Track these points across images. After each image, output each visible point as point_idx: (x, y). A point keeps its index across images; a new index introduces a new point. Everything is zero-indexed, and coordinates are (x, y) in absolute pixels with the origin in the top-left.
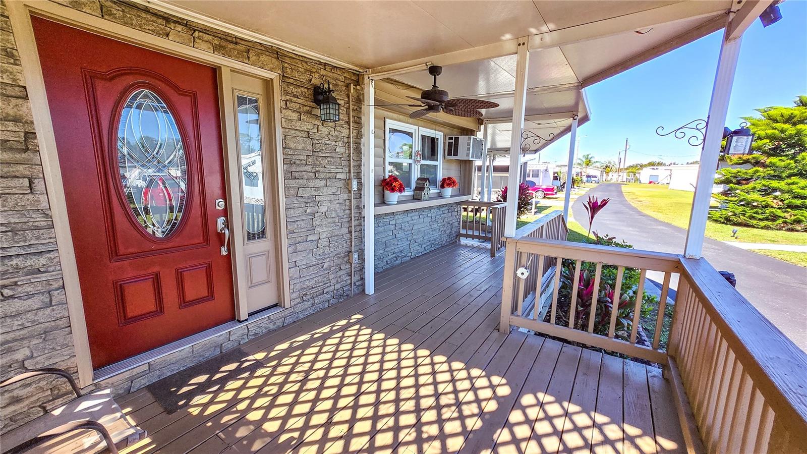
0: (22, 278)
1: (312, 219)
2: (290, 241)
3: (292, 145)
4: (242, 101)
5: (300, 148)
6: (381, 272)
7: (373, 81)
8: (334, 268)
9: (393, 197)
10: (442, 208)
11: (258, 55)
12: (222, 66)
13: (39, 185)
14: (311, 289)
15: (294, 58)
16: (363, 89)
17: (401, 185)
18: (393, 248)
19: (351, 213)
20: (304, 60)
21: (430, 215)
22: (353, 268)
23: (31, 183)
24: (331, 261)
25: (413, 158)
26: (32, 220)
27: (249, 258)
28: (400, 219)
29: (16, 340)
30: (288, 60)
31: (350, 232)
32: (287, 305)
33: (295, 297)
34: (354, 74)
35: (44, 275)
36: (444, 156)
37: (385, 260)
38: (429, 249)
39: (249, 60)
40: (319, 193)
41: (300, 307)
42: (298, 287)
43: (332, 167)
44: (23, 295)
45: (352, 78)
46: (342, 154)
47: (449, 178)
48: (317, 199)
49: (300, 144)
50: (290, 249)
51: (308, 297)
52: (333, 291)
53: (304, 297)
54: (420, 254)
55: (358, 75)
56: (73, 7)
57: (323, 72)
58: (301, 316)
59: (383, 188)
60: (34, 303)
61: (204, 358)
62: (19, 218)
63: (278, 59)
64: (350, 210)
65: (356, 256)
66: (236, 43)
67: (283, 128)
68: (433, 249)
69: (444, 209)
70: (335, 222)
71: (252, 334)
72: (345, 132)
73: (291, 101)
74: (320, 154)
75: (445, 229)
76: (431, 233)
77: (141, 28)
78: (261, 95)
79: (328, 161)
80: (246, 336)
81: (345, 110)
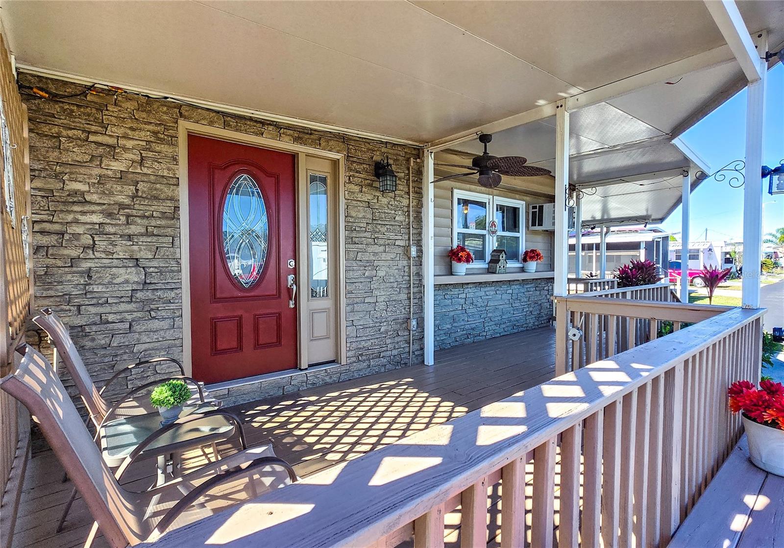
0: (161, 305)
1: (370, 282)
2: (348, 302)
3: (353, 214)
4: (313, 179)
5: (360, 216)
6: (449, 349)
7: (433, 154)
8: (391, 333)
9: (461, 268)
10: (526, 284)
11: (327, 141)
12: (299, 153)
13: (177, 243)
14: (366, 350)
15: (358, 141)
16: (423, 162)
17: (469, 255)
18: (462, 323)
19: (410, 280)
20: (367, 141)
21: (510, 291)
22: (411, 336)
23: (173, 240)
24: (388, 325)
25: (487, 228)
26: (171, 265)
27: (312, 313)
28: (471, 292)
29: (153, 349)
30: (353, 143)
31: (409, 299)
32: (344, 362)
33: (351, 356)
34: (415, 149)
35: (172, 305)
36: (527, 227)
37: (453, 335)
38: (510, 330)
39: (320, 146)
40: (378, 258)
41: (356, 366)
42: (354, 345)
43: (391, 234)
44: (160, 317)
45: (413, 152)
46: (402, 222)
47: (533, 251)
48: (376, 263)
49: (360, 213)
50: (348, 308)
51: (364, 358)
52: (390, 357)
53: (360, 357)
54: (498, 335)
55: (419, 149)
56: (209, 125)
57: (383, 150)
58: (356, 375)
59: (451, 258)
60: (165, 324)
61: (269, 396)
62: (164, 263)
63: (344, 142)
64: (410, 276)
65: (414, 323)
66: (311, 134)
67: (346, 199)
68: (516, 331)
69: (529, 286)
70: (393, 287)
71: (311, 383)
72: (405, 202)
73: (354, 176)
74: (380, 222)
75: (531, 309)
76: (512, 312)
77: (246, 132)
78: (329, 173)
79: (387, 229)
80: (305, 384)
81: (405, 181)
